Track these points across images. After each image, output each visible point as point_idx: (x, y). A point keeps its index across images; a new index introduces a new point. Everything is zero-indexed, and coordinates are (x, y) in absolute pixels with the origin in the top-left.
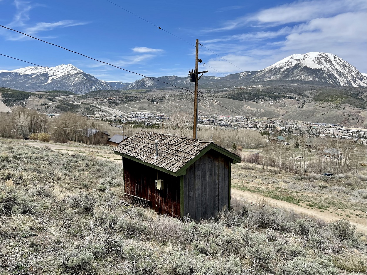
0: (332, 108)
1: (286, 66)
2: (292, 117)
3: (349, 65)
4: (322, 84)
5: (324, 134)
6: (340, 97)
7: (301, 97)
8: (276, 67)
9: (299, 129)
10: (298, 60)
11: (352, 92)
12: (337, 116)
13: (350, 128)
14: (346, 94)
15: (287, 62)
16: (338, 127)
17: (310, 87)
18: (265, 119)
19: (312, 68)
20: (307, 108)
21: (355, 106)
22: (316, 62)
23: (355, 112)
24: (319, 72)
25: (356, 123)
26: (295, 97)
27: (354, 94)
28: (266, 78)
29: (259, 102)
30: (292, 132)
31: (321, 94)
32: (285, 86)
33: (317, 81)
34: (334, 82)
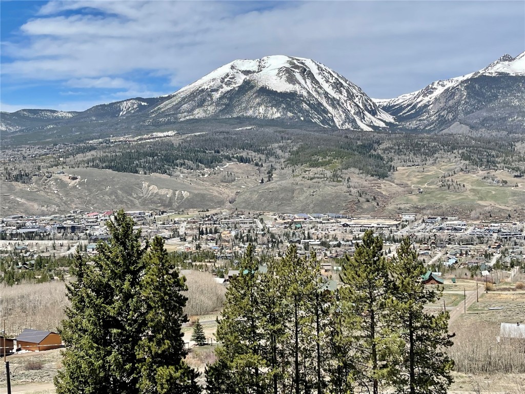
0: (325, 179)
1: (224, 85)
2: (249, 205)
3: (348, 82)
4: (301, 125)
5: (318, 239)
6: (339, 155)
7: (263, 157)
8: (203, 87)
9: (268, 232)
10: (247, 72)
11: (359, 143)
12: (337, 197)
13: (365, 222)
14: (349, 146)
15: (225, 78)
16: (344, 221)
17: (278, 134)
18: (194, 213)
19: (279, 91)
20: (278, 183)
21: (368, 173)
22: (284, 78)
23: (369, 185)
24: (293, 99)
25: (373, 209)
26: (250, 157)
27: (363, 146)
28: (184, 115)
29: (175, 174)
30: (256, 240)
31: (302, 149)
32: (228, 133)
33: (291, 119)
34: (324, 121)
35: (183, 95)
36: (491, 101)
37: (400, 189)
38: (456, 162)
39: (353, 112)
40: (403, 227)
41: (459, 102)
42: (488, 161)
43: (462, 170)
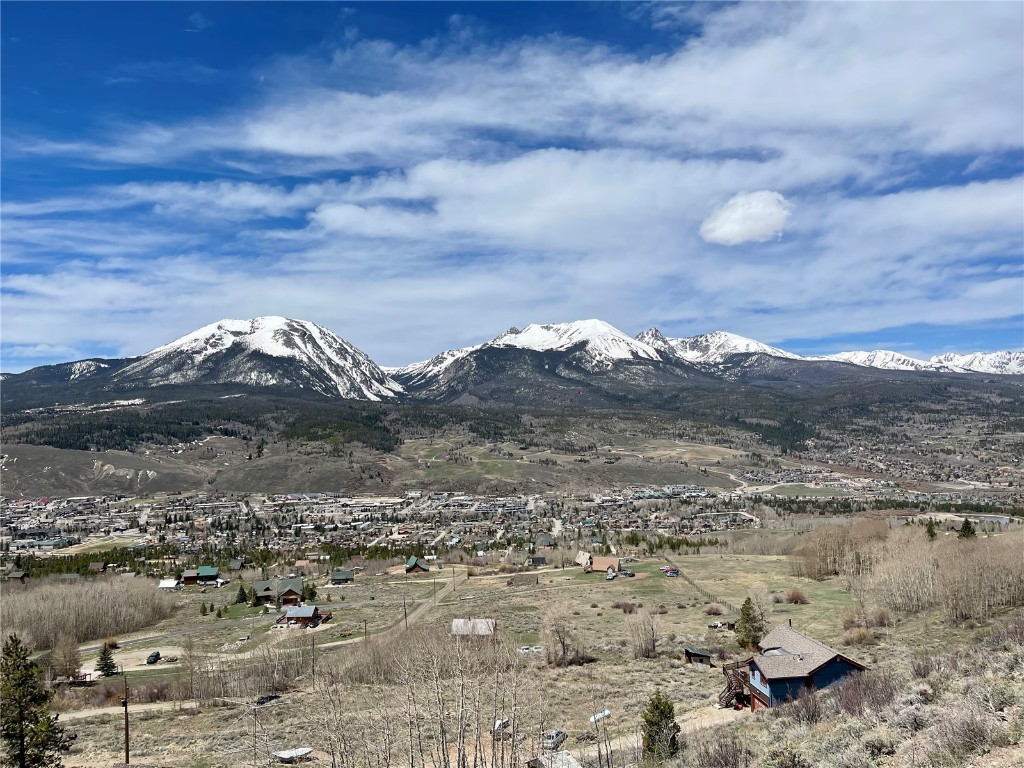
0: (325, 454)
1: (208, 347)
2: (233, 486)
3: (353, 348)
4: (299, 393)
5: (312, 522)
6: (341, 427)
7: (253, 429)
8: (182, 349)
9: (254, 516)
10: (236, 334)
11: (364, 414)
12: (337, 473)
13: (367, 501)
14: (352, 417)
15: (211, 338)
17: (271, 403)
18: (161, 497)
19: (274, 355)
20: (269, 459)
21: (373, 446)
22: (281, 341)
23: (374, 460)
24: (291, 365)
25: (377, 486)
26: (237, 429)
27: (369, 417)
28: (156, 379)
29: (139, 450)
30: (237, 527)
31: (299, 420)
32: (210, 401)
33: (288, 386)
34: (327, 389)
35: (156, 356)
36: (499, 372)
37: (407, 464)
38: (465, 434)
39: (359, 380)
40: (409, 504)
41: (468, 373)
42: (495, 434)
43: (470, 443)
